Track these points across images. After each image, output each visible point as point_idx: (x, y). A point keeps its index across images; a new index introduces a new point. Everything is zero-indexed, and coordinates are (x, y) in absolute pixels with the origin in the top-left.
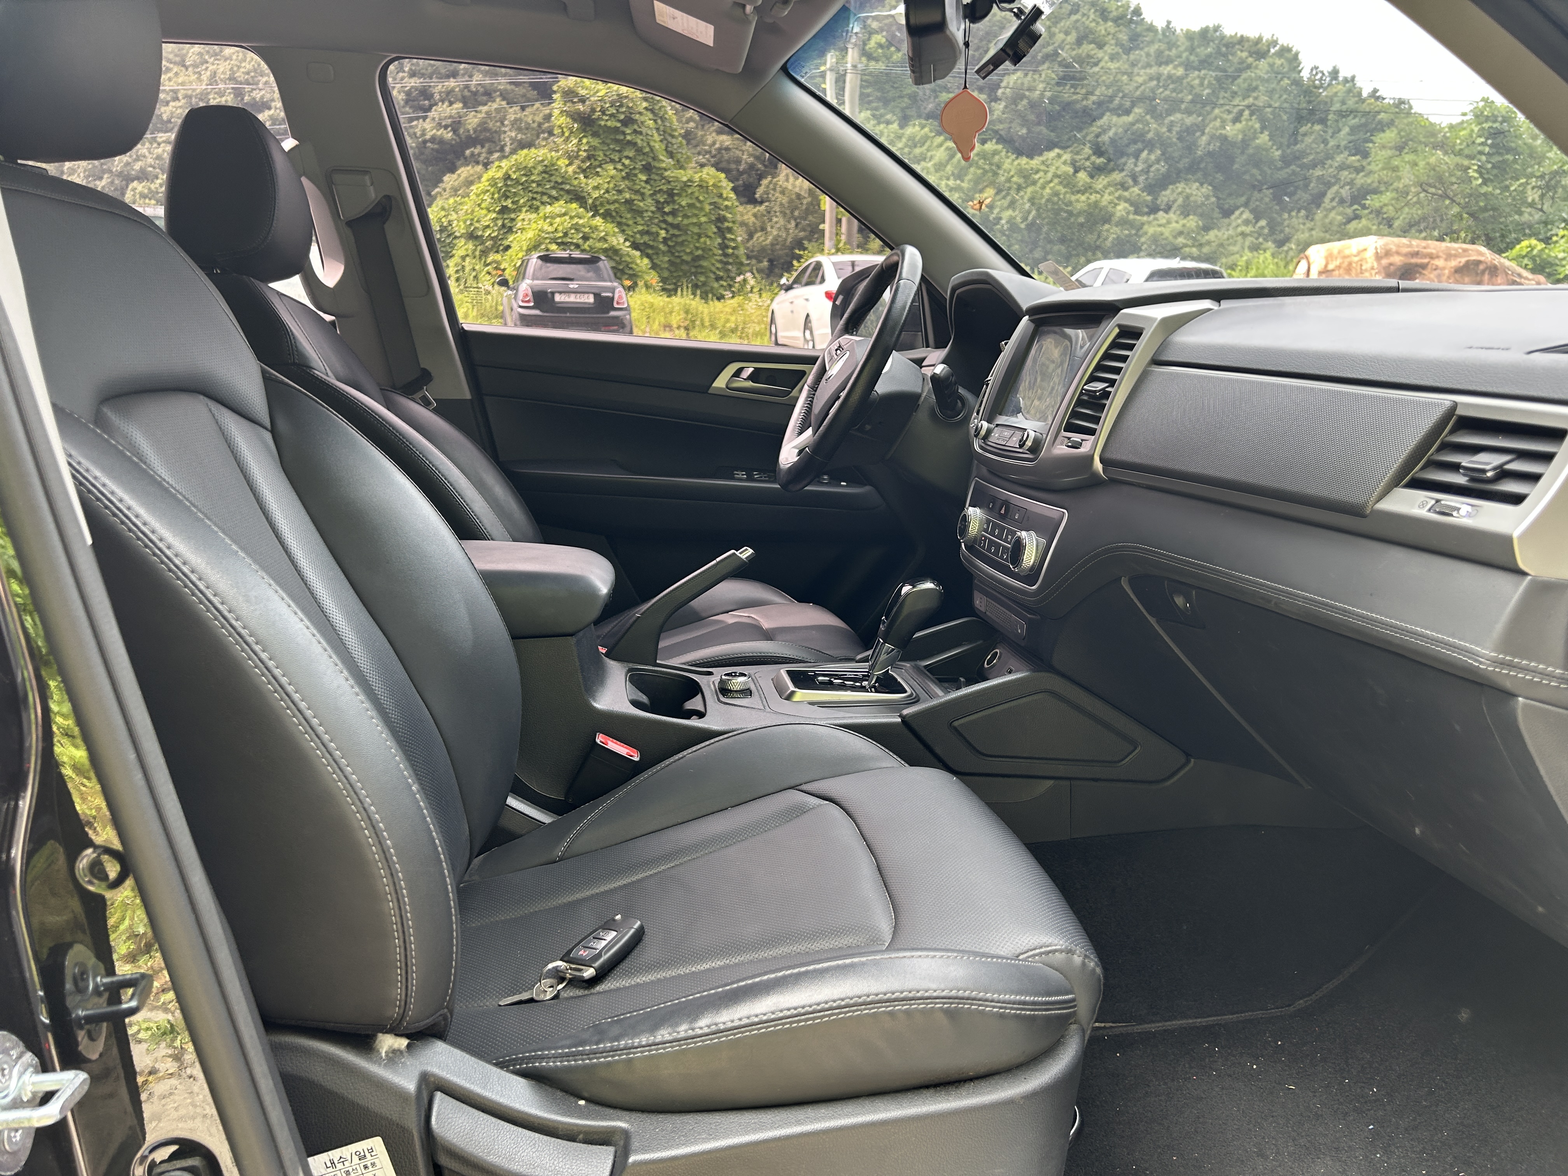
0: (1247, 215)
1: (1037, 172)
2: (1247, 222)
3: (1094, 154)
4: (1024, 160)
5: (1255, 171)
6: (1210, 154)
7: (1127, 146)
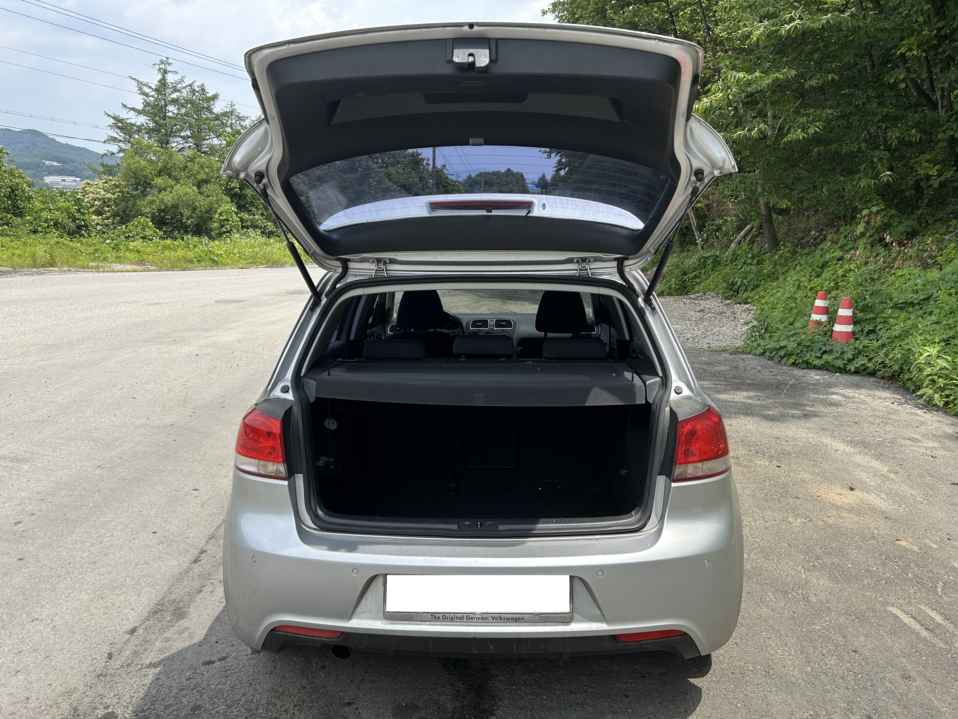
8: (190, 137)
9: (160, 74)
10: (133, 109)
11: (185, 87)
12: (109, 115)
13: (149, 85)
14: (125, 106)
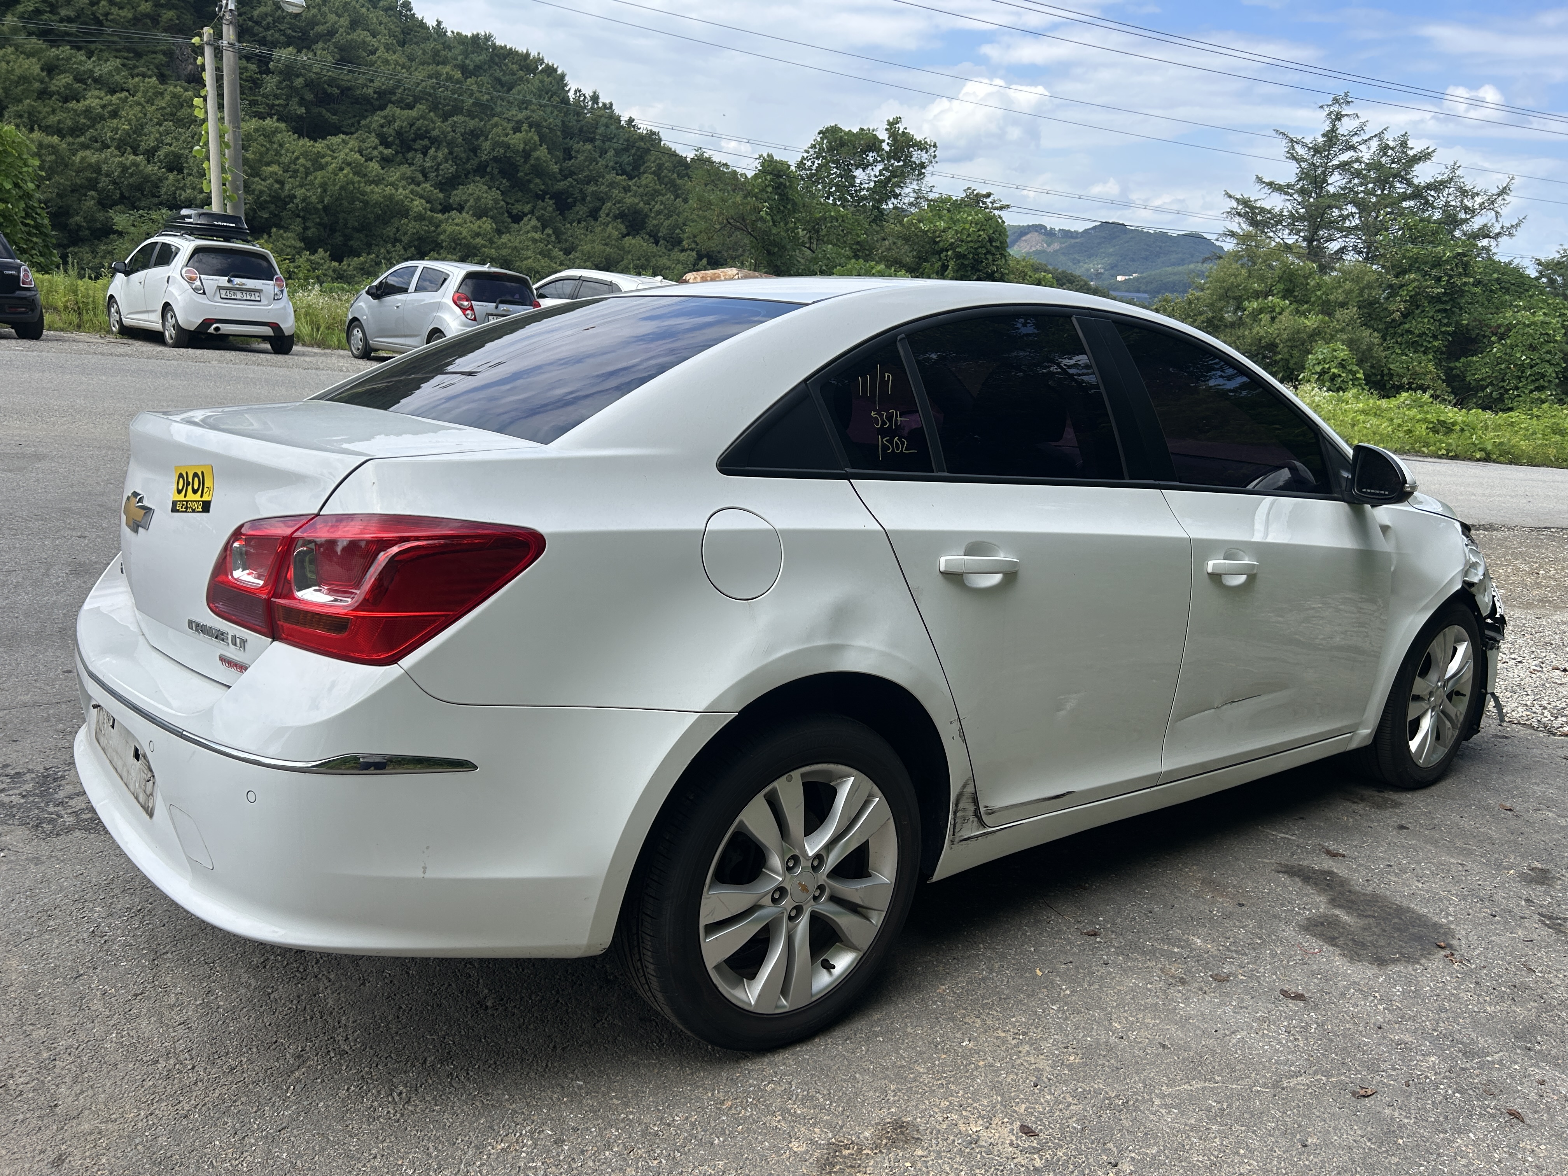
0: (534, 222)
1: (323, 157)
2: (535, 229)
3: (381, 144)
4: (306, 142)
5: (538, 181)
6: (495, 159)
7: (414, 140)
8: (1360, 230)
9: (1328, 122)
10: (1270, 184)
11: (1366, 141)
12: (1230, 196)
13: (1304, 141)
14: (1259, 180)
